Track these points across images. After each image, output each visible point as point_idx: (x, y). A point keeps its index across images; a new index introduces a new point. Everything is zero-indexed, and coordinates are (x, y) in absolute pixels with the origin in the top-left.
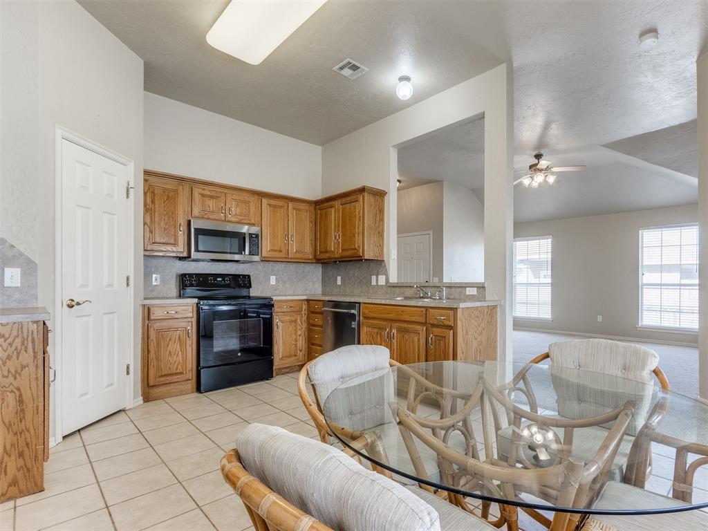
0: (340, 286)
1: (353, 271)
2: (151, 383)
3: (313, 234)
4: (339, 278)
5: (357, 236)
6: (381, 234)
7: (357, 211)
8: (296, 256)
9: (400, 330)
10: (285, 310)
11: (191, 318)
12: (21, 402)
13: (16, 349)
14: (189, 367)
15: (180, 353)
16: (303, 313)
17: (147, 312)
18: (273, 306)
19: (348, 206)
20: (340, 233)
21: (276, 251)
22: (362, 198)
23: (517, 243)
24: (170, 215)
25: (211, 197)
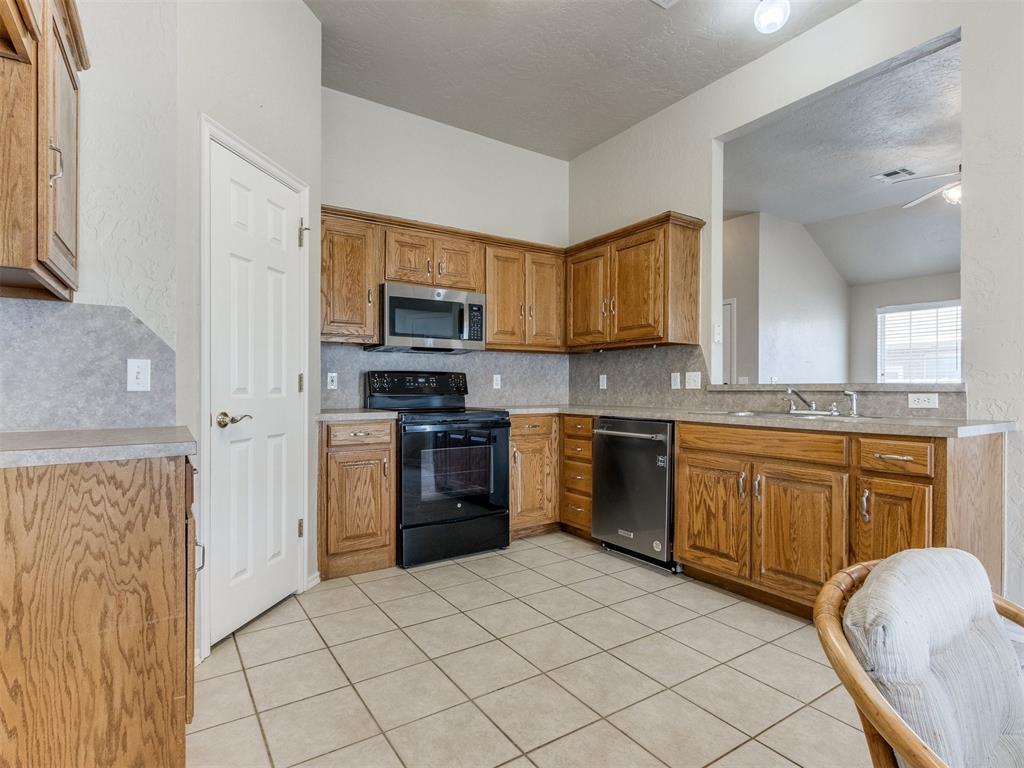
0: (604, 392)
1: (634, 366)
2: (332, 551)
3: (562, 305)
4: (603, 379)
5: (651, 302)
6: (693, 298)
7: (652, 258)
8: (536, 342)
9: (773, 477)
10: (526, 431)
11: (389, 443)
12: (149, 611)
13: (142, 510)
14: (386, 525)
15: (373, 500)
16: (553, 436)
17: (326, 433)
18: (508, 424)
19: (632, 253)
20: (616, 298)
21: (505, 333)
22: (662, 235)
23: (887, 315)
24: (355, 277)
25: (415, 247)
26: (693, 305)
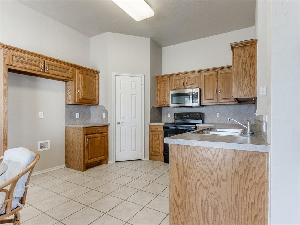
2: (151, 154)
6: (252, 76)
8: (224, 101)
11: (163, 131)
15: (159, 144)
21: (210, 99)
24: (165, 91)
25: (179, 79)
26: (252, 79)
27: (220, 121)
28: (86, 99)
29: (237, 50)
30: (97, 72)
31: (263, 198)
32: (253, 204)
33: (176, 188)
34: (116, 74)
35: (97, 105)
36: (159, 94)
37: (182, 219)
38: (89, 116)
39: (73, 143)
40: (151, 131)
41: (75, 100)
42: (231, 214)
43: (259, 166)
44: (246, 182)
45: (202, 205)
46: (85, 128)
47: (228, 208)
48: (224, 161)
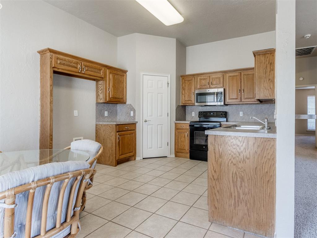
2: (177, 151)
6: (271, 80)
8: (246, 100)
11: (189, 129)
21: (234, 99)
24: (190, 89)
25: (204, 79)
26: (271, 83)
27: (243, 119)
28: (116, 98)
29: (258, 57)
30: (125, 72)
31: (273, 168)
32: (267, 172)
33: (214, 167)
34: (144, 74)
35: (125, 103)
36: (184, 93)
37: (218, 188)
38: (116, 114)
39: (104, 140)
40: (177, 129)
41: (106, 99)
42: (252, 181)
43: (271, 148)
44: (262, 159)
45: (232, 177)
46: (117, 125)
47: (250, 177)
48: (248, 145)
